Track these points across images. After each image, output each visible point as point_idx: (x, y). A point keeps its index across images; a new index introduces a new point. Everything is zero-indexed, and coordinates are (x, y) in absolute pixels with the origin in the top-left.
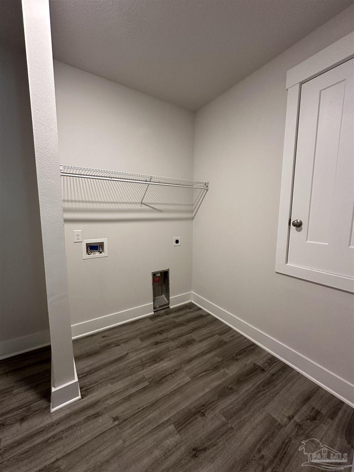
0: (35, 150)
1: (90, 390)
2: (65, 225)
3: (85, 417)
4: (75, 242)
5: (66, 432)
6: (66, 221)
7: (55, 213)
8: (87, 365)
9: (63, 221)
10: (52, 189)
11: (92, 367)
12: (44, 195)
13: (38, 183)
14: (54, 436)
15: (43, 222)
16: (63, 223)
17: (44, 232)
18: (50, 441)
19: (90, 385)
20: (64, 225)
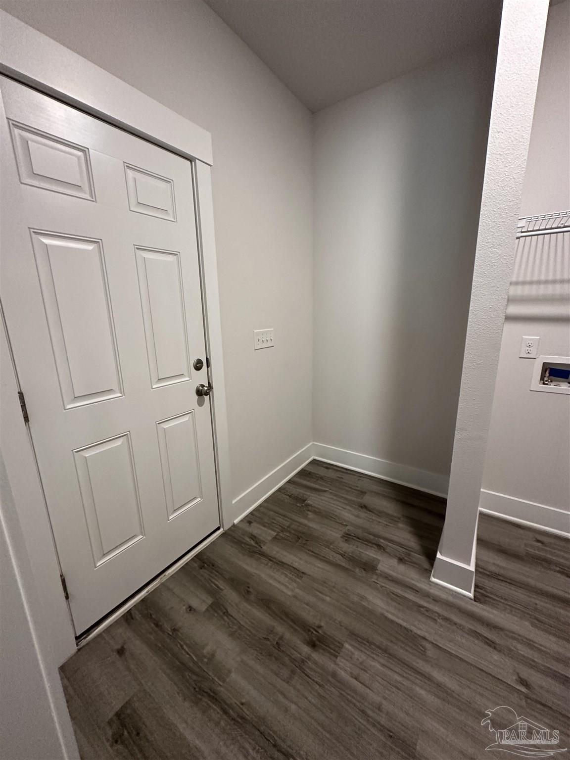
0: (482, 203)
1: (490, 600)
2: (505, 324)
3: (473, 628)
4: (520, 358)
5: (442, 619)
6: (509, 318)
7: (492, 304)
8: (495, 562)
9: (504, 317)
10: (495, 264)
11: (502, 572)
12: (481, 275)
13: (476, 257)
14: (428, 610)
15: (471, 318)
16: (504, 321)
17: (470, 334)
18: (422, 609)
19: (491, 593)
20: (503, 323)
